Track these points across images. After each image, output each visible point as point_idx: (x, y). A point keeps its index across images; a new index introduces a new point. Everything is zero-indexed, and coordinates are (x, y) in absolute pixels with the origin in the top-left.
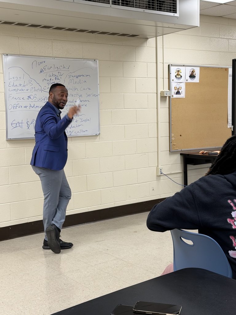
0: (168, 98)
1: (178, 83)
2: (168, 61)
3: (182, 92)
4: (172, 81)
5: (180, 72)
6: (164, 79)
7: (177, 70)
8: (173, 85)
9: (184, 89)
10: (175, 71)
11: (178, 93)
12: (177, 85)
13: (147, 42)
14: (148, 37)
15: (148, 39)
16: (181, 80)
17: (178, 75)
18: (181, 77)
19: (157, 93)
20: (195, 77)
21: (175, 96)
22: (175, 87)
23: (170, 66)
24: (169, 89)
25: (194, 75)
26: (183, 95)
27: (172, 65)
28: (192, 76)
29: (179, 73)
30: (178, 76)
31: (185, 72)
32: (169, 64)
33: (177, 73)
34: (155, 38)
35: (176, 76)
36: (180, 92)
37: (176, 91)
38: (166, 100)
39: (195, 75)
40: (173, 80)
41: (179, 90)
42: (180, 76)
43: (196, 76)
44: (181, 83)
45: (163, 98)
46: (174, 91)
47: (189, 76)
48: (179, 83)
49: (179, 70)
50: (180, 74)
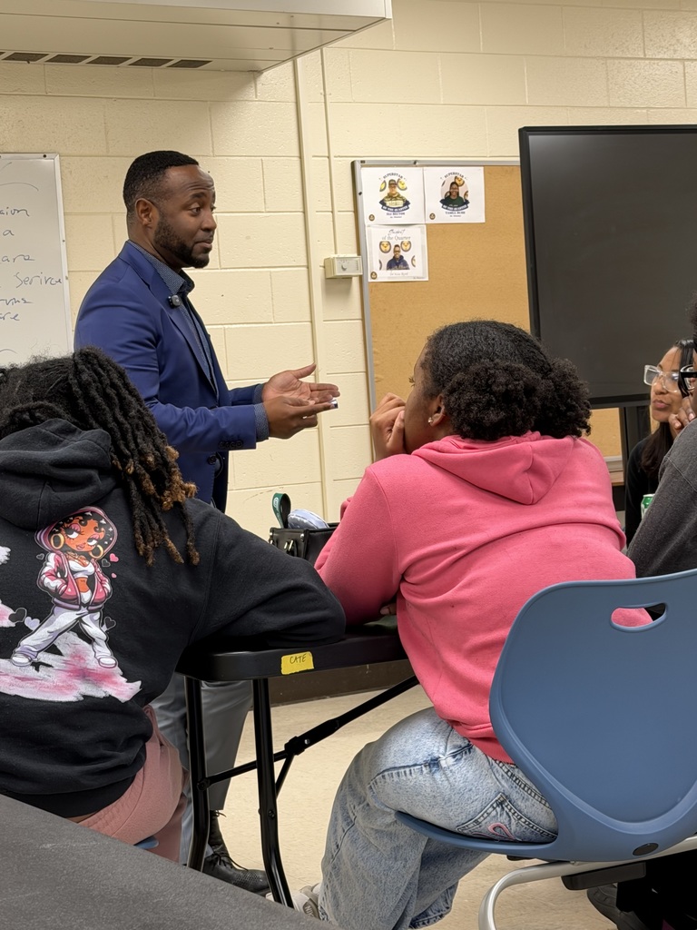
0: (355, 281)
1: (396, 229)
2: (350, 145)
3: (413, 259)
4: (367, 222)
5: (400, 185)
6: (336, 212)
7: (387, 180)
8: (375, 235)
9: (423, 247)
10: (379, 185)
11: (397, 263)
12: (393, 235)
13: (259, 86)
14: (262, 65)
15: (260, 72)
16: (407, 217)
17: (390, 196)
18: (407, 203)
19: (308, 268)
20: (467, 202)
21: (385, 275)
22: (381, 243)
23: (358, 165)
24: (359, 253)
25: (461, 195)
26: (418, 270)
27: (362, 162)
28: (453, 200)
29: (397, 190)
30: (394, 199)
31: (425, 189)
32: (353, 159)
33: (387, 190)
34: (290, 64)
35: (383, 203)
36: (407, 257)
37: (390, 256)
38: (348, 291)
39: (466, 194)
40: (372, 218)
41: (402, 253)
42: (400, 203)
43: (468, 198)
44: (407, 229)
45: (336, 284)
46: (377, 259)
47: (442, 201)
48: (400, 229)
49: (396, 178)
50: (402, 193)
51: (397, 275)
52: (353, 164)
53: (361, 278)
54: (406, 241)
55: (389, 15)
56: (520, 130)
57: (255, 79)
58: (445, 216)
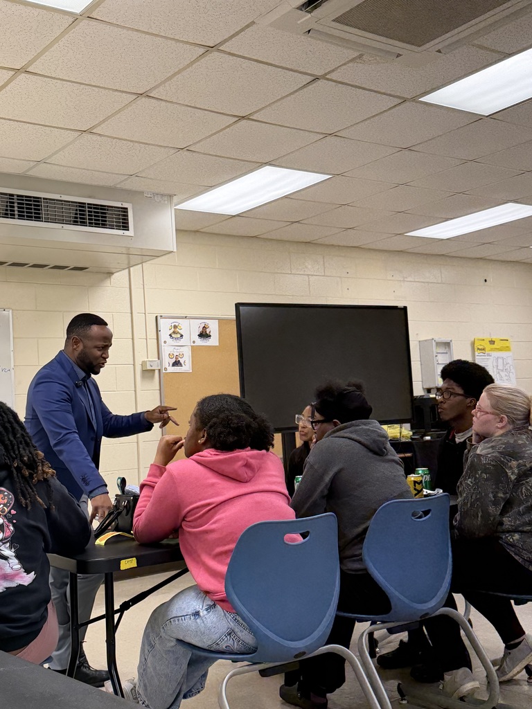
0: (157, 372)
1: (176, 348)
2: (155, 308)
4: (163, 344)
5: (179, 327)
6: (148, 339)
7: (173, 325)
8: (166, 350)
9: (189, 356)
10: (169, 327)
11: (177, 363)
12: (175, 350)
13: (112, 280)
14: (113, 270)
15: (112, 274)
16: (182, 342)
17: (174, 332)
18: (182, 336)
19: (134, 365)
20: (210, 336)
21: (171, 369)
22: (169, 354)
23: (159, 318)
24: (159, 359)
25: (208, 333)
26: (187, 367)
27: (161, 316)
28: (204, 335)
29: (178, 330)
30: (175, 334)
31: (190, 330)
32: (156, 315)
33: (173, 330)
34: (127, 270)
35: (170, 335)
36: (182, 361)
37: (174, 360)
38: (153, 377)
39: (210, 332)
40: (165, 342)
41: (179, 359)
42: (179, 336)
43: (211, 334)
44: (182, 348)
45: (148, 373)
46: (167, 361)
47: (198, 335)
48: (179, 348)
49: (177, 324)
50: (180, 331)
51: (177, 369)
52: (156, 317)
53: (159, 370)
54: (181, 353)
55: (175, 250)
56: (236, 304)
57: (110, 277)
58: (200, 342)
